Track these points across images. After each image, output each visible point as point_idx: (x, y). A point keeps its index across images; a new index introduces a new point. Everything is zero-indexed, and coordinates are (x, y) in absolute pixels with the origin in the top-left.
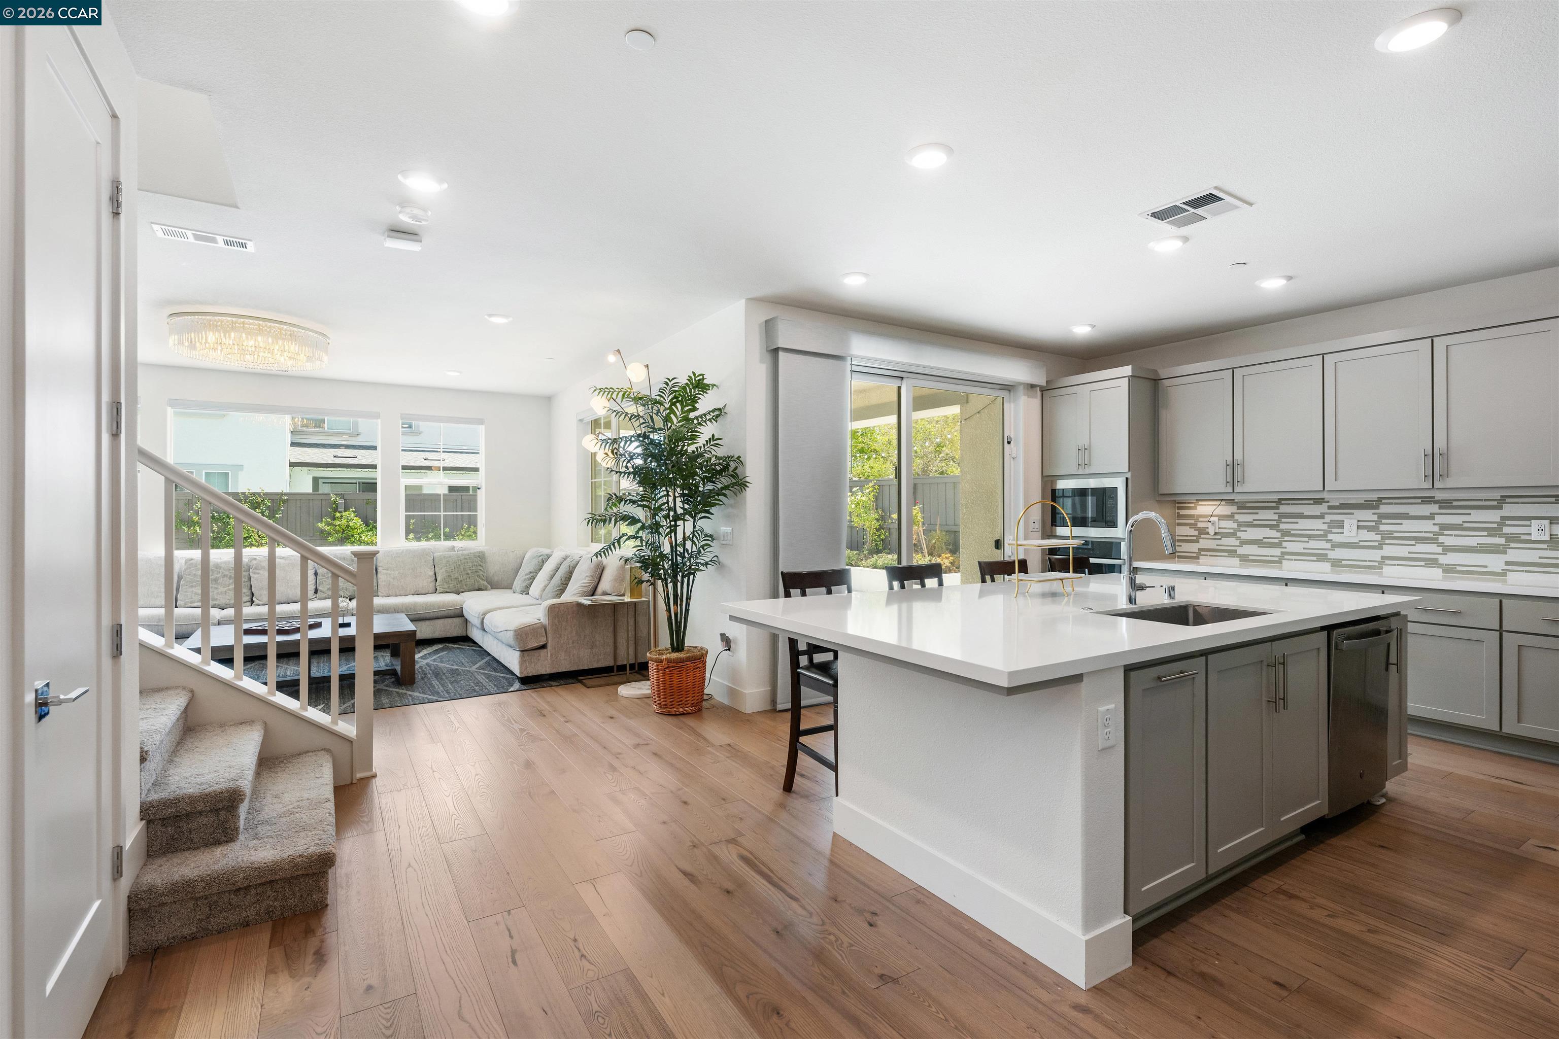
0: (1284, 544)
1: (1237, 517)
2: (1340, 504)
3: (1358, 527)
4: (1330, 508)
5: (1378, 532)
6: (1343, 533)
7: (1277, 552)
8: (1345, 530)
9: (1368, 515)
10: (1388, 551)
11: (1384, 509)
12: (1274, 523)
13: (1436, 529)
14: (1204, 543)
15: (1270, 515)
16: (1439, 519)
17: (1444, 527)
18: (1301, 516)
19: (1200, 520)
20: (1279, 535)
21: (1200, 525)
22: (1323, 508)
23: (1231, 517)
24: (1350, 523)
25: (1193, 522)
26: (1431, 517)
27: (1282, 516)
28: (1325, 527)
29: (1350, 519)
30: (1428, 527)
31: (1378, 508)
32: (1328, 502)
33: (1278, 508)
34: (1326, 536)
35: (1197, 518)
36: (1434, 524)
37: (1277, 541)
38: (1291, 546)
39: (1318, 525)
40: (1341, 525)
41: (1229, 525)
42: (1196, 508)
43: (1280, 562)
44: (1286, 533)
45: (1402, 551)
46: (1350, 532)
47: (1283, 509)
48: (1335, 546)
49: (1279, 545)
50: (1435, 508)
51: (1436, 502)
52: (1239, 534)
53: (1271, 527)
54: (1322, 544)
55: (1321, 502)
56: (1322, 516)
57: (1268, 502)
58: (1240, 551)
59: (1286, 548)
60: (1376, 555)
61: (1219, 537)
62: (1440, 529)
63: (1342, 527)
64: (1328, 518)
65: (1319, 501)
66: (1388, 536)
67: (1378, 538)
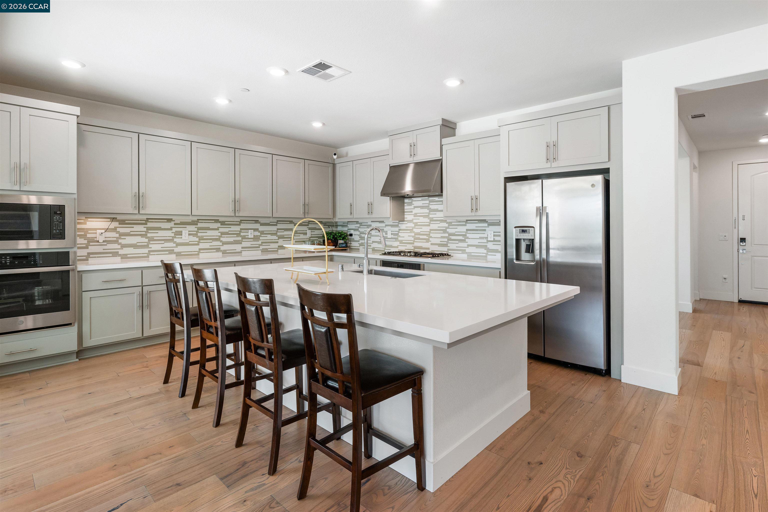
0: (150, 246)
1: (118, 230)
2: (180, 222)
3: (189, 234)
4: (175, 224)
5: (197, 237)
6: (182, 238)
7: (146, 251)
8: (183, 236)
9: (193, 228)
10: (202, 246)
11: (200, 225)
12: (144, 233)
13: (219, 234)
14: (92, 249)
15: (141, 228)
16: (221, 230)
17: (222, 233)
18: (160, 229)
19: (89, 232)
20: (147, 240)
21: (89, 236)
22: (171, 224)
23: (114, 230)
24: (185, 232)
25: (83, 233)
26: (217, 229)
27: (149, 229)
28: (173, 235)
29: (185, 230)
30: (216, 233)
31: (197, 225)
32: (174, 221)
33: (146, 224)
34: (173, 240)
35: (86, 231)
36: (219, 232)
37: (146, 244)
38: (154, 247)
39: (169, 234)
40: (180, 233)
41: (112, 235)
42: (86, 224)
43: (148, 257)
44: (151, 239)
45: (206, 246)
46: (185, 237)
47: (150, 225)
48: (178, 245)
49: (147, 246)
50: (219, 225)
51: (220, 222)
52: (120, 241)
53: (142, 236)
54: (171, 244)
55: (171, 221)
56: (171, 229)
57: (140, 220)
58: (121, 252)
59: (151, 248)
60: (196, 248)
61: (105, 243)
62: (221, 234)
63: (182, 235)
64: (174, 230)
65: (170, 220)
66: (201, 238)
67: (197, 239)
